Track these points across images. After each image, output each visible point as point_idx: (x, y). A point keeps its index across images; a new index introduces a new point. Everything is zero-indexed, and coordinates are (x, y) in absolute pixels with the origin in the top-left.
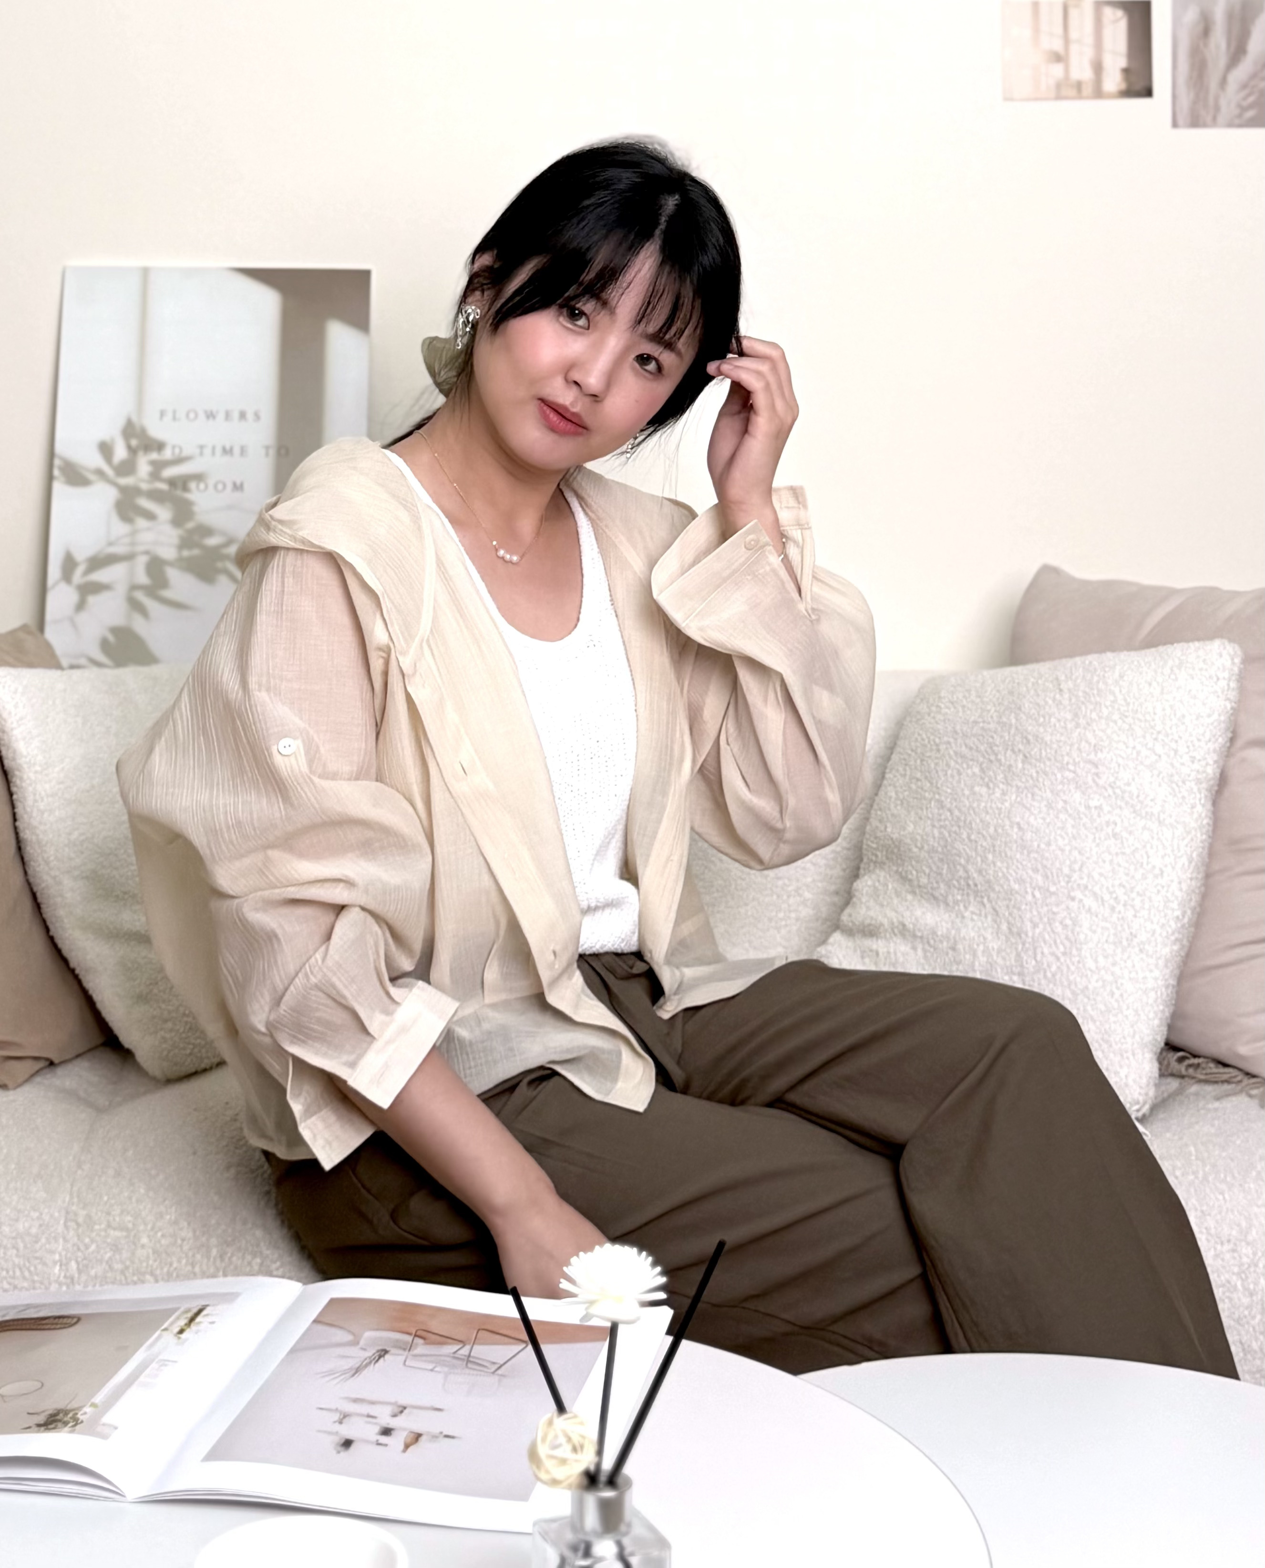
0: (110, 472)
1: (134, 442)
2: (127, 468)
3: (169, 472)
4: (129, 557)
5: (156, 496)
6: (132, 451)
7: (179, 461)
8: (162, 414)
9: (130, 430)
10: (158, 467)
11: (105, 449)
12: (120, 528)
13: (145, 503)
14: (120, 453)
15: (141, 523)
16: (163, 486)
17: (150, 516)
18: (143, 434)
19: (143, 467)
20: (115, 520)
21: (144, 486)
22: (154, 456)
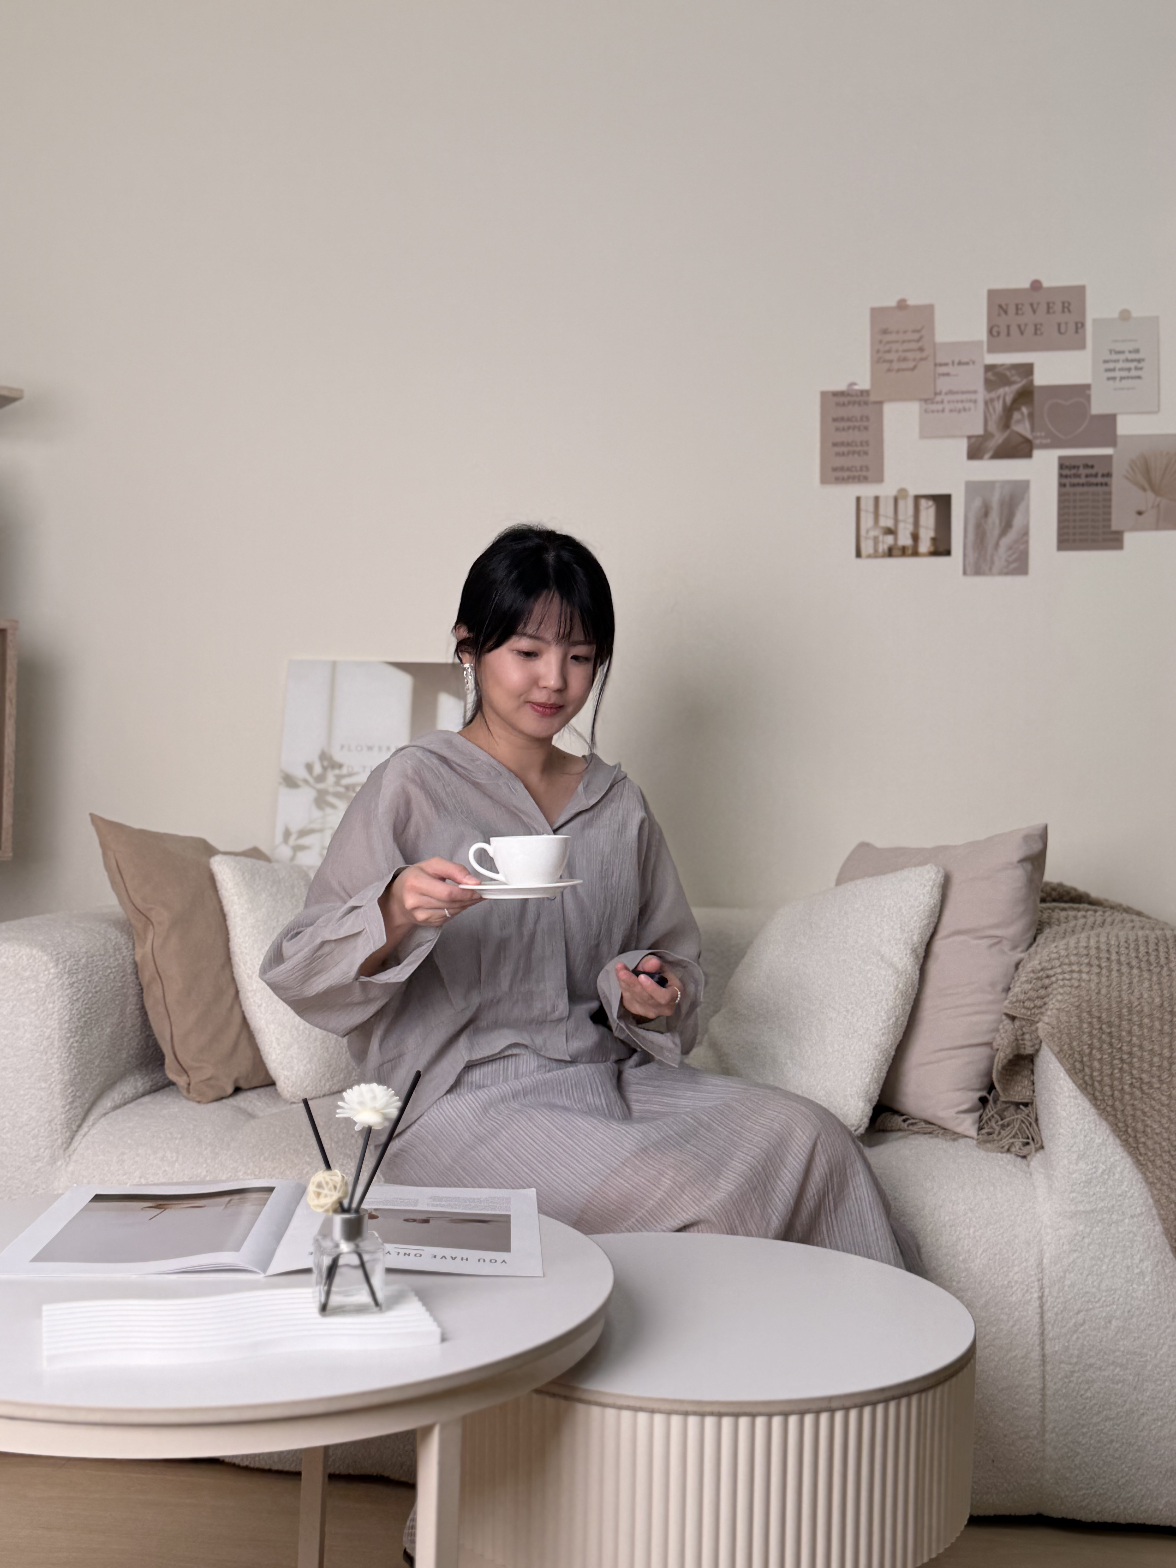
0: (311, 780)
1: (326, 763)
2: (321, 778)
3: (346, 781)
4: (321, 830)
5: (337, 795)
6: (325, 768)
7: (350, 775)
8: (342, 747)
9: (324, 756)
10: (339, 777)
11: (309, 767)
12: (316, 813)
13: (331, 799)
14: (318, 769)
15: (329, 810)
16: (342, 790)
17: (333, 806)
18: (330, 759)
19: (331, 777)
20: (314, 810)
21: (331, 789)
22: (337, 772)
